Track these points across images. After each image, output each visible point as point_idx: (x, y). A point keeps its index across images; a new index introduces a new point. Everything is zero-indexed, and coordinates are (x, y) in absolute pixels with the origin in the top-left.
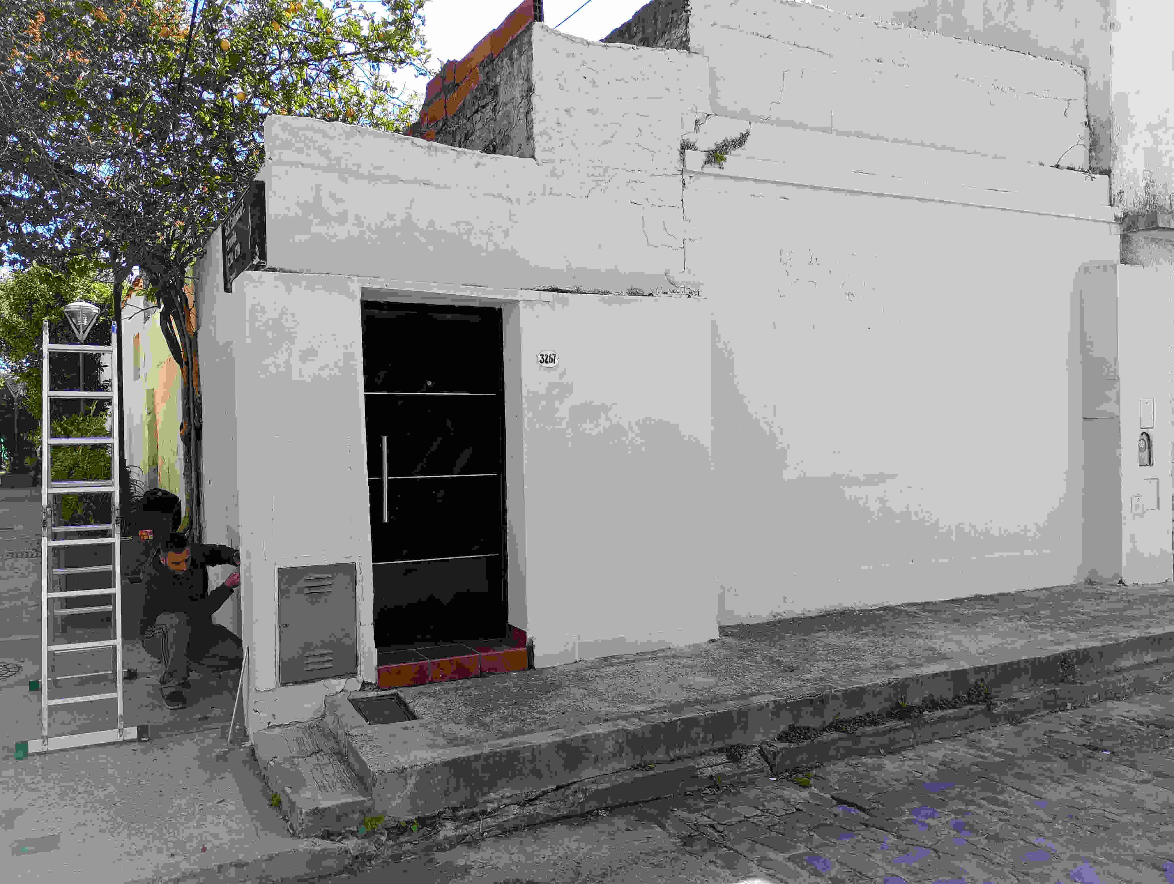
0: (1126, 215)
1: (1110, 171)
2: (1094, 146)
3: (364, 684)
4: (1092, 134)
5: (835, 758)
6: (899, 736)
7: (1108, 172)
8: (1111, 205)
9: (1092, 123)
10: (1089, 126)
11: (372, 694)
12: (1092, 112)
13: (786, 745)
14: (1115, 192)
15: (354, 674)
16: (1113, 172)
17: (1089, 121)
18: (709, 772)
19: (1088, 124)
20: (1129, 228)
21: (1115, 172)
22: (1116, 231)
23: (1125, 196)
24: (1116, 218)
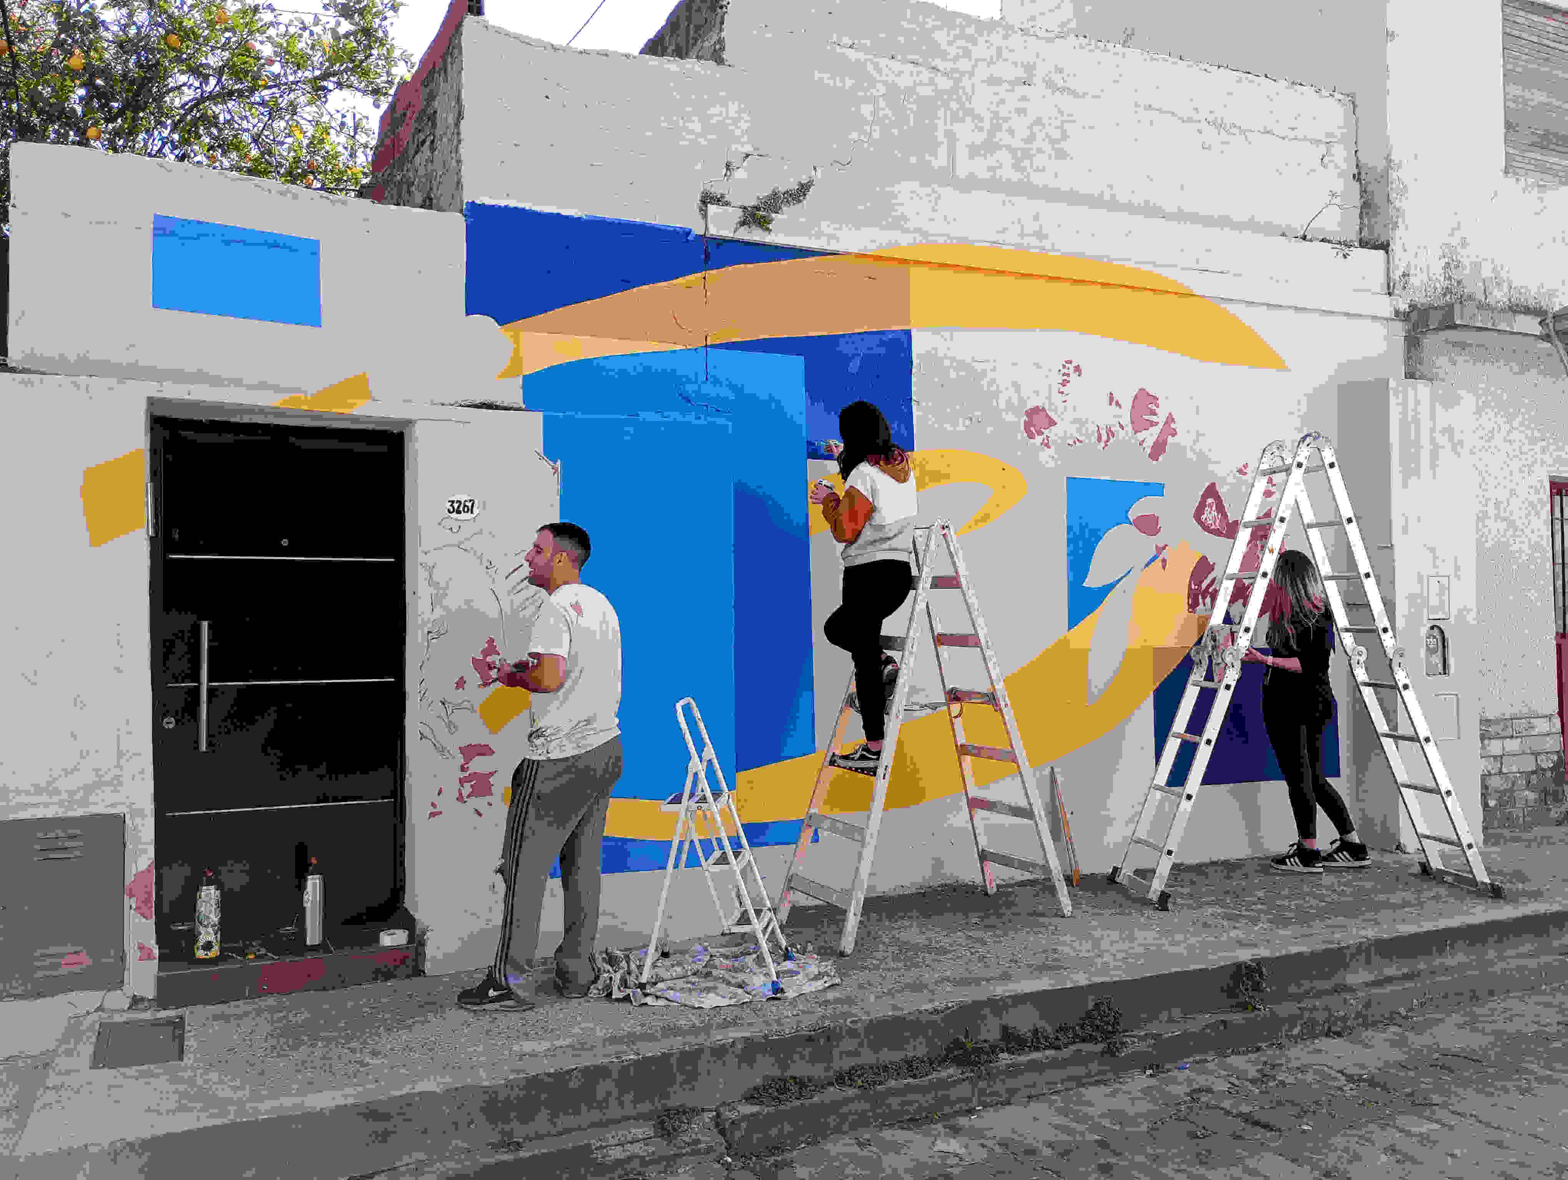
0: (1413, 307)
1: (1388, 245)
2: (1367, 207)
3: (136, 1001)
4: (1364, 192)
5: (838, 1130)
6: (954, 1093)
7: (1385, 247)
8: (1390, 294)
9: (1363, 176)
10: (1359, 180)
11: (147, 1015)
12: (1363, 160)
13: (755, 1109)
14: (1396, 275)
15: (120, 984)
16: (1392, 246)
17: (1359, 174)
18: (617, 1153)
19: (1357, 177)
20: (1415, 326)
21: (1396, 247)
22: (1400, 329)
23: (1412, 280)
24: (1397, 313)
